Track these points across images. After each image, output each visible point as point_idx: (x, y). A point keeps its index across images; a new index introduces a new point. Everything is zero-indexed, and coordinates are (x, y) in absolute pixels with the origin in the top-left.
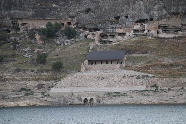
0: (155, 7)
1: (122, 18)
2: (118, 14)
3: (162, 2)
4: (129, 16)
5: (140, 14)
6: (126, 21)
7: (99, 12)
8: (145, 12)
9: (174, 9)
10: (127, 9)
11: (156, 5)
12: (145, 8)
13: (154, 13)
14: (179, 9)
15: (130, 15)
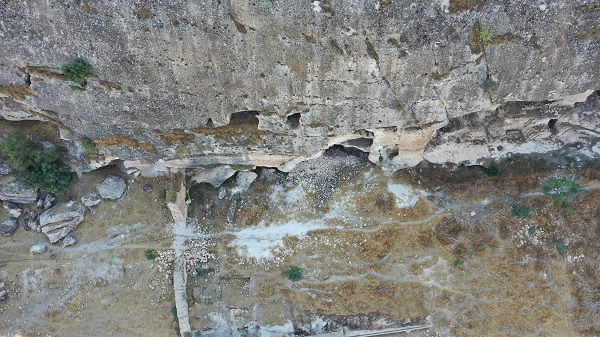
0: (439, 85)
1: (271, 124)
2: (246, 101)
3: (478, 61)
4: (305, 118)
5: (359, 113)
6: (295, 136)
7: (145, 91)
8: (385, 105)
9: (529, 89)
10: (291, 88)
11: (444, 75)
12: (385, 86)
13: (427, 108)
14: (552, 87)
15: (309, 114)
